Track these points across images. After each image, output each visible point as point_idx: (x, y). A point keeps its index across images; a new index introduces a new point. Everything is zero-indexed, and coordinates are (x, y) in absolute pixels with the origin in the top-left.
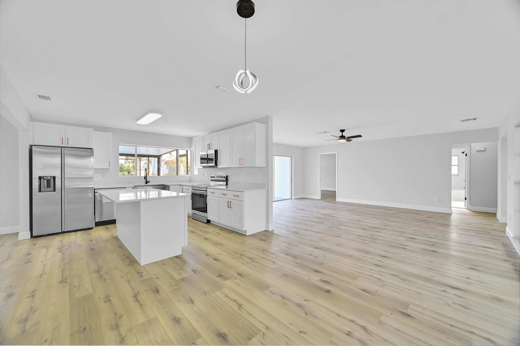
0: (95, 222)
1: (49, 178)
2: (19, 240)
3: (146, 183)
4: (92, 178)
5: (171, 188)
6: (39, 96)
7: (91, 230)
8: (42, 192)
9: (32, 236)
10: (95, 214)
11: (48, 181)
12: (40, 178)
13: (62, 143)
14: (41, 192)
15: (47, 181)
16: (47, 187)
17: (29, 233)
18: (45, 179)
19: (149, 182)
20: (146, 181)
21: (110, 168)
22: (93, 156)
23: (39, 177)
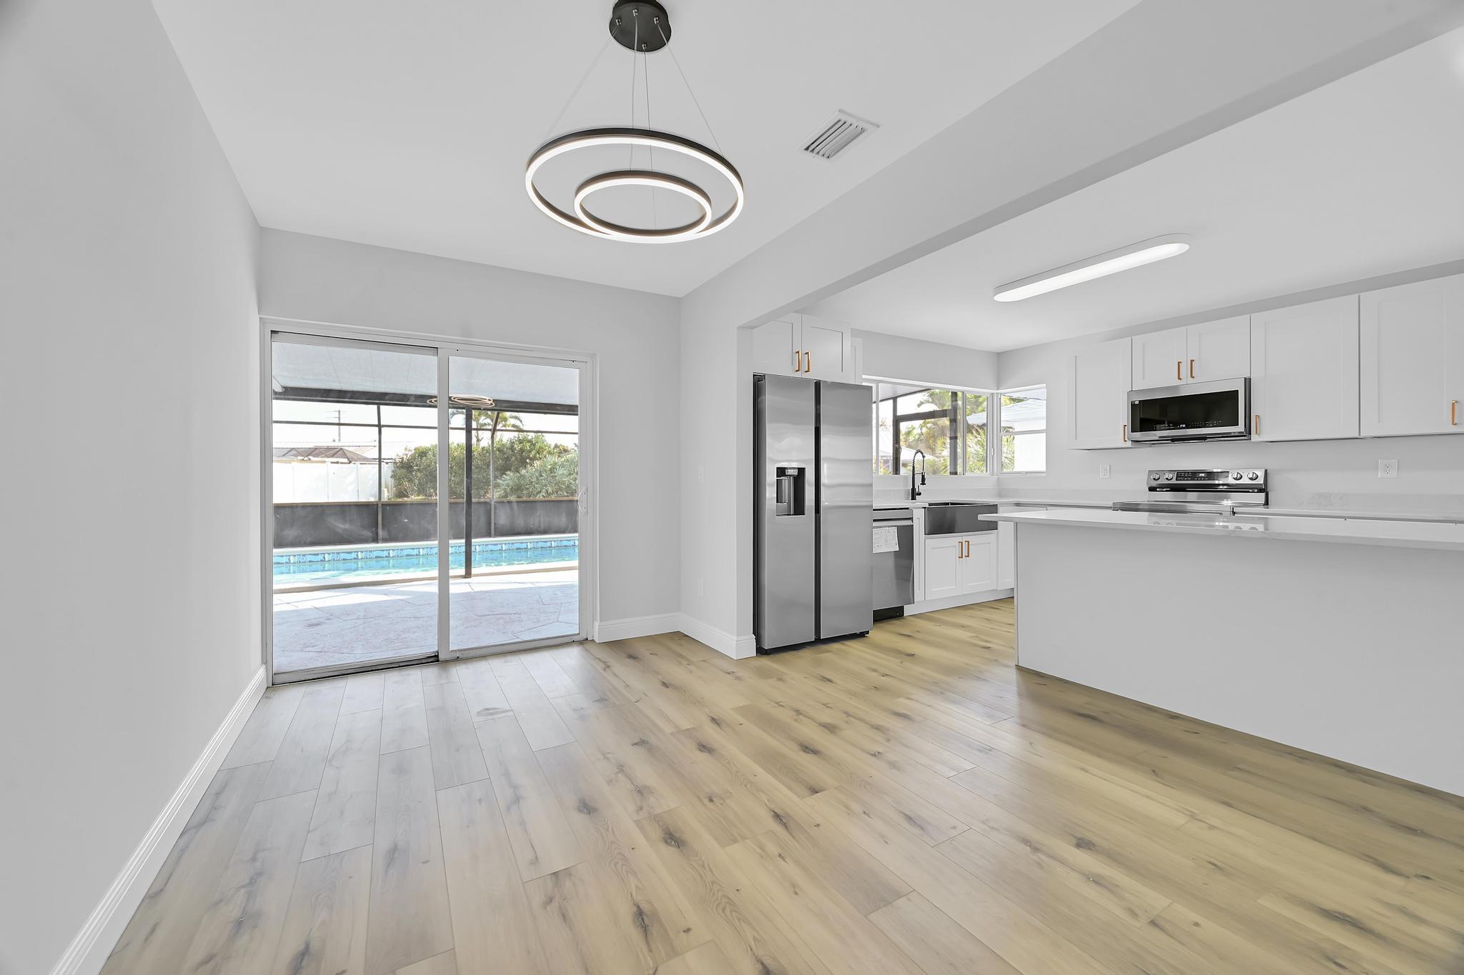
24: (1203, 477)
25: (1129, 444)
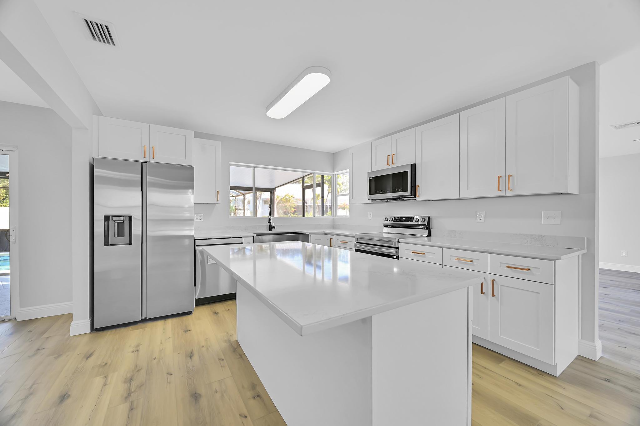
0: (195, 299)
1: (122, 218)
2: (72, 334)
3: (270, 230)
4: (192, 220)
5: (312, 238)
6: (86, 21)
7: (189, 317)
8: (111, 245)
9: (93, 329)
10: (195, 286)
11: (120, 225)
12: (107, 218)
13: (144, 156)
14: (108, 245)
15: (118, 223)
16: (118, 236)
17: (88, 321)
18: (114, 221)
19: (274, 228)
20: (270, 225)
21: (218, 202)
22: (192, 188)
23: (105, 217)
24: (404, 220)
25: (370, 201)
